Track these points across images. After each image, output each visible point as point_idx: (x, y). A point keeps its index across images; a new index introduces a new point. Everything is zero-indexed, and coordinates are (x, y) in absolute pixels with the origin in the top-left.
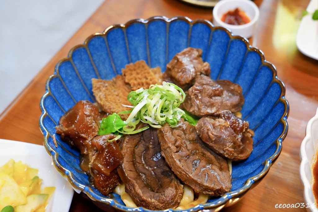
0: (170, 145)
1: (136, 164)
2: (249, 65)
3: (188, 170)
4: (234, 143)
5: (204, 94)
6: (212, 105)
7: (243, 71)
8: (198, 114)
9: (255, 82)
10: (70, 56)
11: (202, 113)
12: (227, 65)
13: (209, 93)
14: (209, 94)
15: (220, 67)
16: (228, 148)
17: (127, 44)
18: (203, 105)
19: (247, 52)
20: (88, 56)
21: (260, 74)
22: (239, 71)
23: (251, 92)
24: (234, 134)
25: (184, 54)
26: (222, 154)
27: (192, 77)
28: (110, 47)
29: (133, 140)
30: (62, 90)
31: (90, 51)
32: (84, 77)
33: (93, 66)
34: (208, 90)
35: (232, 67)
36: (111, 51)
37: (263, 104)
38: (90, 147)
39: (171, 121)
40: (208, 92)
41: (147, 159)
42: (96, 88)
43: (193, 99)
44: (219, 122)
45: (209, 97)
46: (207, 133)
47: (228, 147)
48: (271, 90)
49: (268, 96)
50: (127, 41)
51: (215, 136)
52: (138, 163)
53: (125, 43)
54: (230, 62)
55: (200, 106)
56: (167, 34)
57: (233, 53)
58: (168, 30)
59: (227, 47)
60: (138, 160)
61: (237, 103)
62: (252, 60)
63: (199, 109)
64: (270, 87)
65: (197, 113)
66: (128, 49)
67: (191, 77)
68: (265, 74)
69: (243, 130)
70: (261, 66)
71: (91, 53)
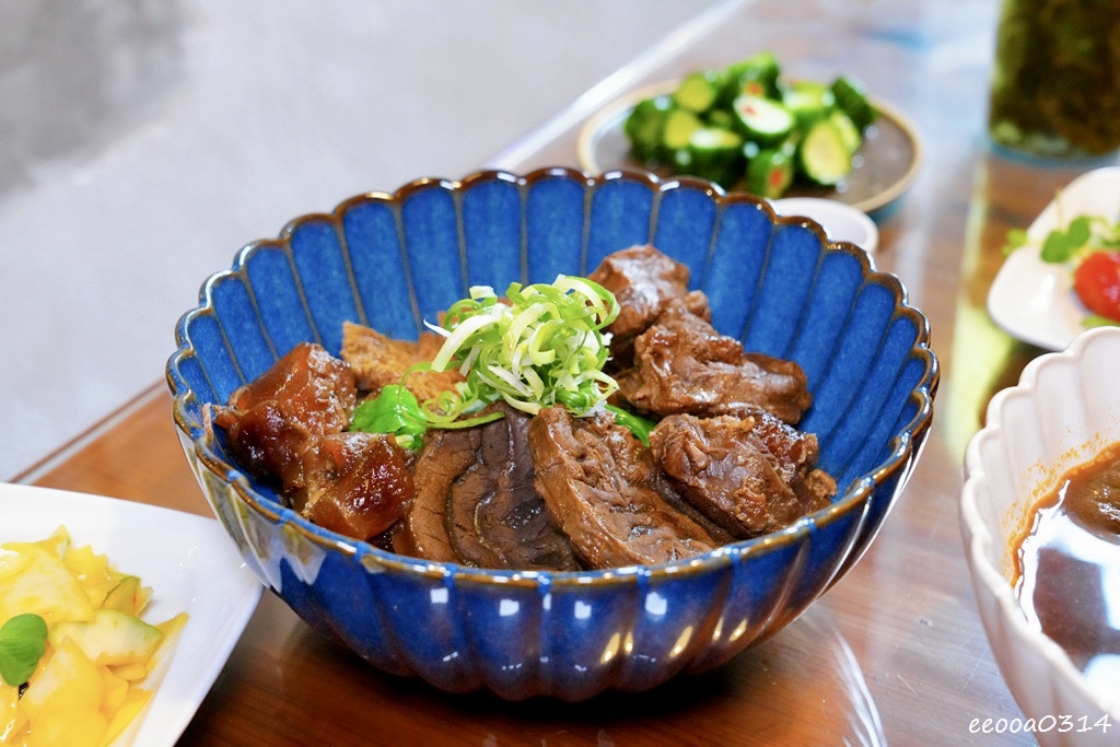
0: (564, 454)
1: (453, 531)
2: (827, 298)
3: (614, 528)
4: (767, 481)
5: (682, 349)
6: (706, 383)
7: (810, 322)
8: (661, 403)
9: (845, 342)
10: (287, 236)
11: (673, 401)
12: (761, 313)
13: (698, 346)
14: (697, 350)
15: (741, 321)
16: (745, 488)
17: (462, 243)
18: (677, 379)
19: (823, 256)
20: (342, 256)
21: (859, 312)
22: (799, 325)
23: (833, 379)
24: (766, 452)
25: (632, 256)
26: (726, 513)
27: (650, 314)
28: (408, 242)
29: (451, 454)
30: (248, 326)
31: (347, 240)
32: (321, 315)
33: (351, 290)
34: (694, 339)
35: (778, 316)
36: (410, 256)
37: (867, 398)
38: (315, 460)
39: (573, 396)
40: (696, 342)
41: (489, 519)
42: (354, 348)
43: (646, 364)
44: (722, 421)
45: (696, 359)
46: (685, 448)
47: (747, 486)
48: (890, 343)
49: (880, 368)
50: (461, 232)
51: (708, 453)
52: (460, 527)
53: (455, 238)
54: (772, 301)
55: (669, 381)
56: (588, 223)
57: (781, 272)
58: (588, 208)
59: (764, 251)
60: (459, 518)
61: (785, 391)
62: (837, 280)
63: (664, 389)
64: (887, 336)
65: (655, 403)
66: (464, 261)
67: (646, 313)
68: (873, 305)
69: (798, 458)
70: (862, 287)
71: (349, 248)
